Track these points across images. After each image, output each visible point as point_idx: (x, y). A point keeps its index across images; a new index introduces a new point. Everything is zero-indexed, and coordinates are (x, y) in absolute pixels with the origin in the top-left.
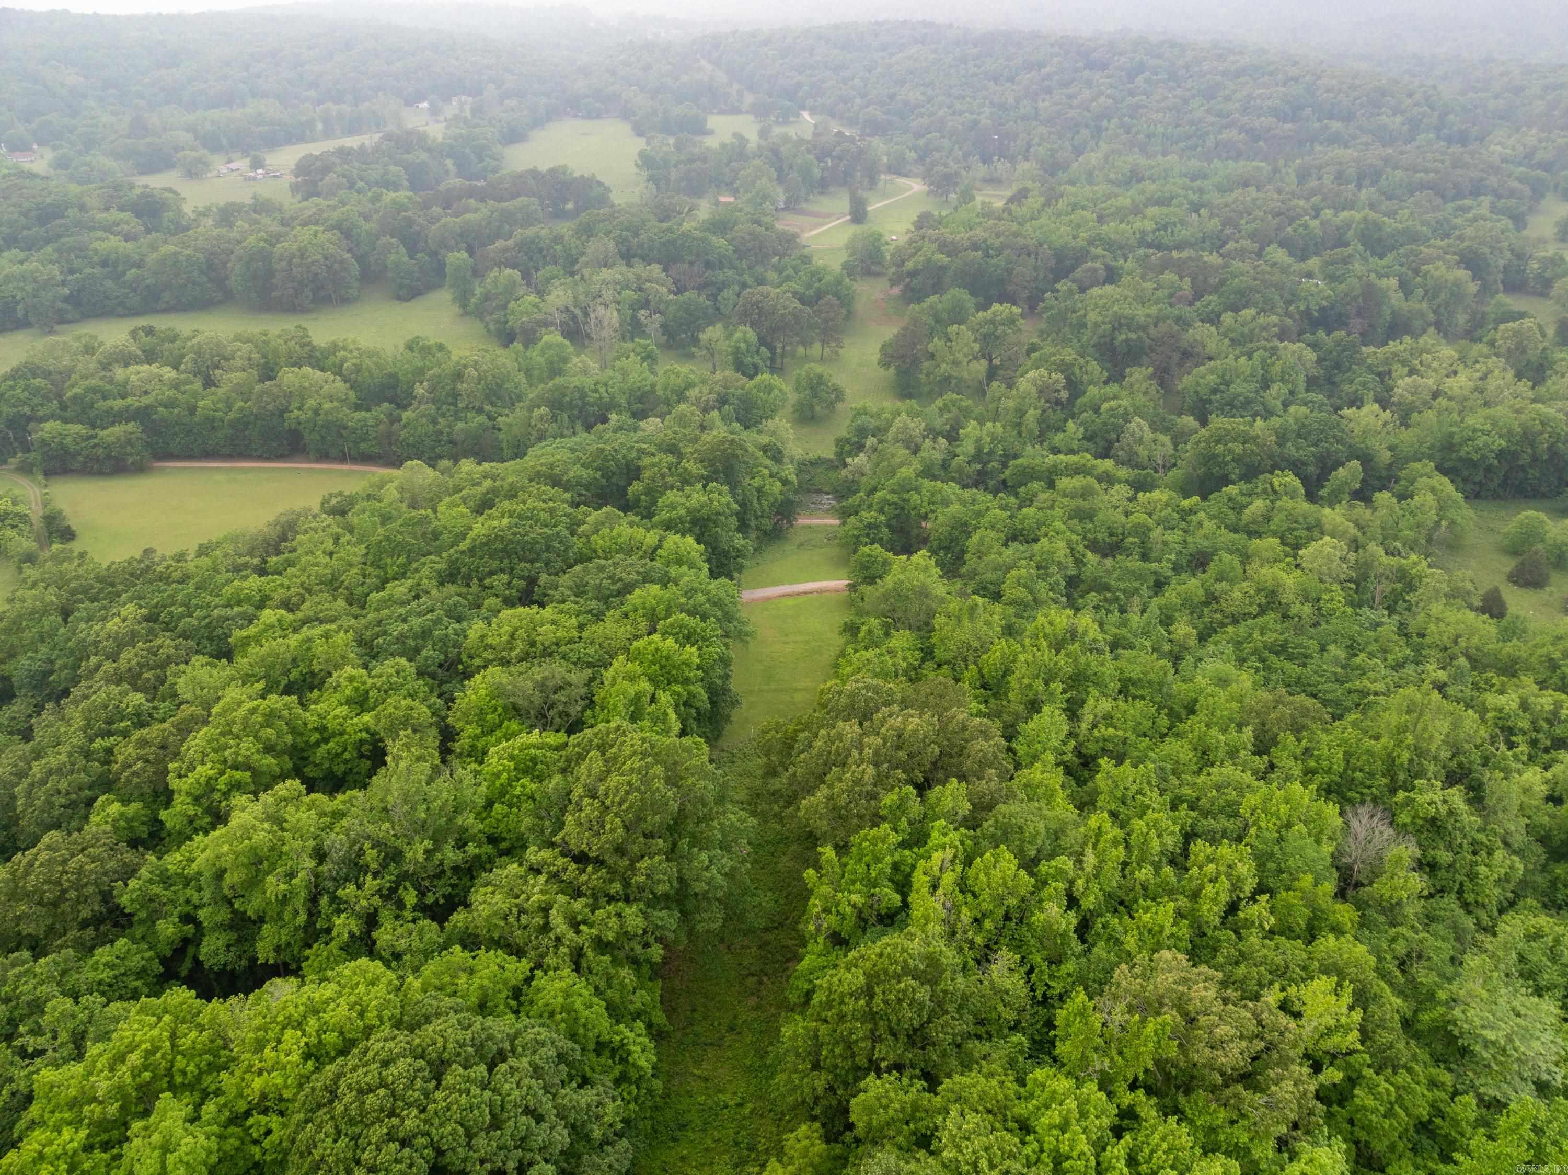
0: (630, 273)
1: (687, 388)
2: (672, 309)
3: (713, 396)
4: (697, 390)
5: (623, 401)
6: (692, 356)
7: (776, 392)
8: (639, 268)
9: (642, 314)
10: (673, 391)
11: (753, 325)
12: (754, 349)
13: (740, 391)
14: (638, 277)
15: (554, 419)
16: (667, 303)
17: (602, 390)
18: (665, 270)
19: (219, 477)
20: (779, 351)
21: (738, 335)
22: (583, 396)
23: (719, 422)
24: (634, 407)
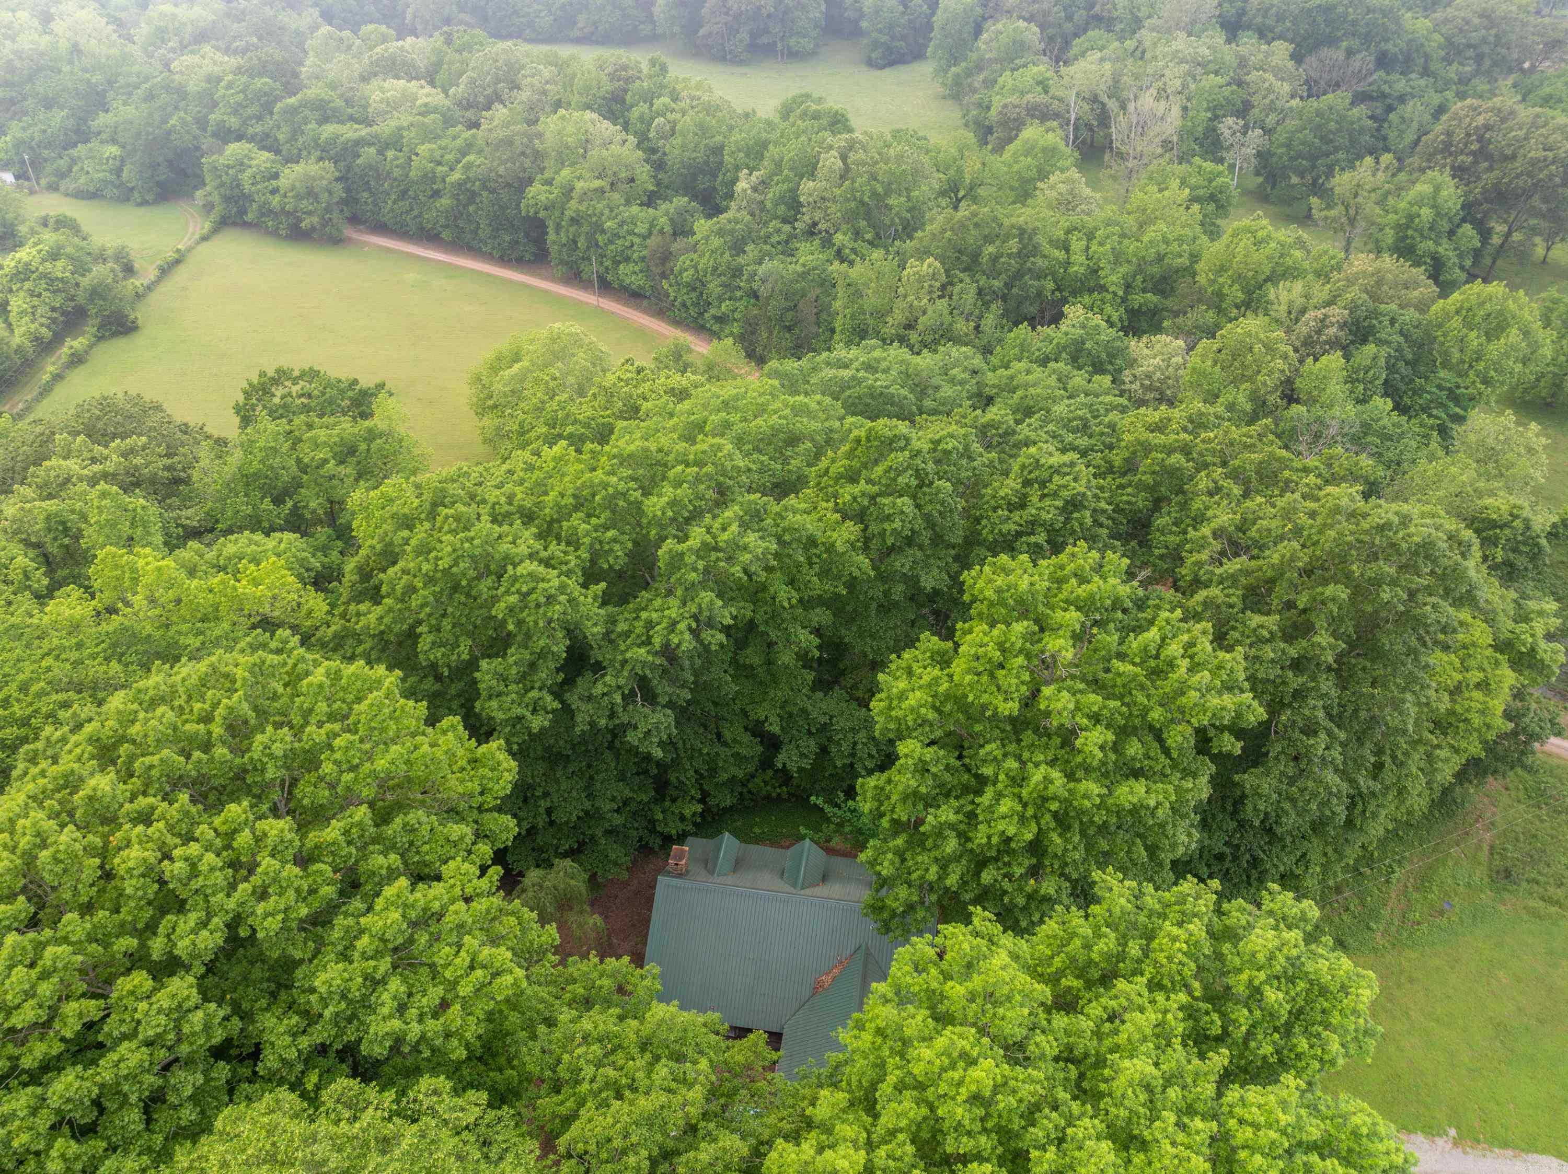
0: (1229, 54)
1: (1272, 278)
2: (1291, 124)
3: (1337, 313)
4: (1298, 287)
5: (1113, 279)
6: (1306, 219)
7: (1513, 335)
8: (1248, 44)
9: (1228, 125)
10: (1238, 278)
11: (1459, 172)
12: (1445, 226)
13: (1410, 315)
14: (1243, 63)
15: (945, 290)
16: (1284, 114)
17: (1077, 245)
18: (1298, 57)
19: (411, 276)
20: (1496, 240)
21: (1422, 188)
22: (1028, 250)
23: (1336, 388)
24: (1137, 299)
